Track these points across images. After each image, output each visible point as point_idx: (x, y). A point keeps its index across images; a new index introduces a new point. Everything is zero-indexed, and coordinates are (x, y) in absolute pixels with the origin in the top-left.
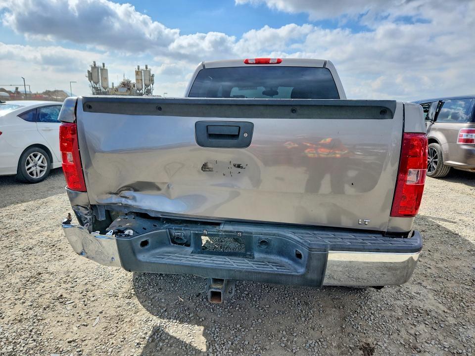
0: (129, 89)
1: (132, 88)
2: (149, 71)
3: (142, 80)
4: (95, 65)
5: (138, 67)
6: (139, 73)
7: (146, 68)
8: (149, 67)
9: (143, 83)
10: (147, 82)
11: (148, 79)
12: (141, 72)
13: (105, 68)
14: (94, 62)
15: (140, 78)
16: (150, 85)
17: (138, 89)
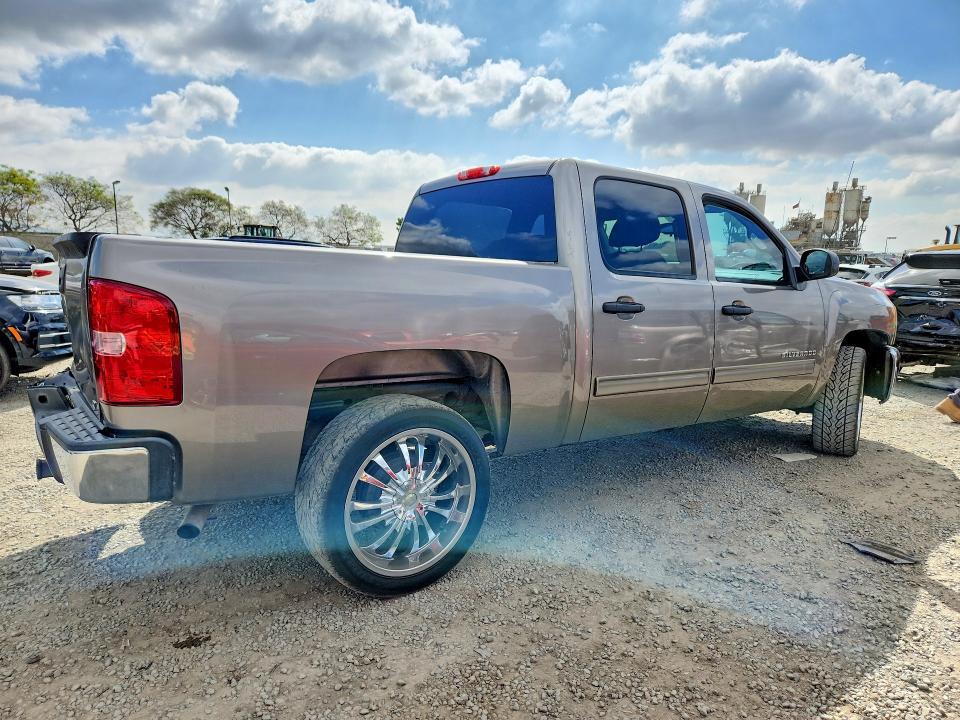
0: (805, 233)
1: (813, 231)
2: (861, 192)
3: (838, 212)
4: (741, 190)
5: (836, 184)
6: (835, 198)
7: (855, 184)
8: (860, 184)
9: (841, 218)
10: (852, 216)
11: (855, 208)
12: (840, 195)
13: (761, 194)
14: (742, 185)
15: (834, 207)
16: (856, 222)
17: (825, 232)
